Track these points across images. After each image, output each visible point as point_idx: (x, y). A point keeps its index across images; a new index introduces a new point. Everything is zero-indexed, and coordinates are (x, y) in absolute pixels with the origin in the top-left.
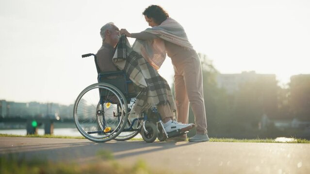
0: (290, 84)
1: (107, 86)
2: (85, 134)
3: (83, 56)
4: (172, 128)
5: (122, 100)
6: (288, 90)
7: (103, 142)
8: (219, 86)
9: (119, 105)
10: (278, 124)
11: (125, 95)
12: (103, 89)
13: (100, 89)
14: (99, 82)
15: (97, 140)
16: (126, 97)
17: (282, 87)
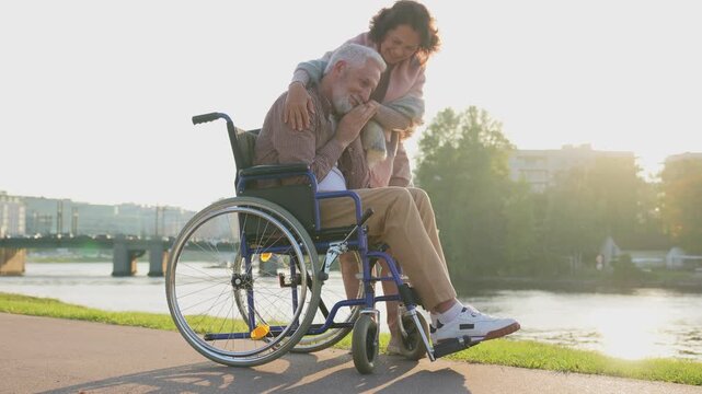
0: (663, 175)
1: (262, 207)
2: (199, 341)
3: (197, 120)
4: (463, 327)
5: (303, 249)
6: (660, 188)
7: (247, 366)
8: (515, 177)
9: (295, 262)
10: (638, 259)
11: (312, 233)
12: (250, 215)
13: (242, 215)
14: (238, 194)
15: (231, 359)
16: (314, 241)
17: (648, 180)
